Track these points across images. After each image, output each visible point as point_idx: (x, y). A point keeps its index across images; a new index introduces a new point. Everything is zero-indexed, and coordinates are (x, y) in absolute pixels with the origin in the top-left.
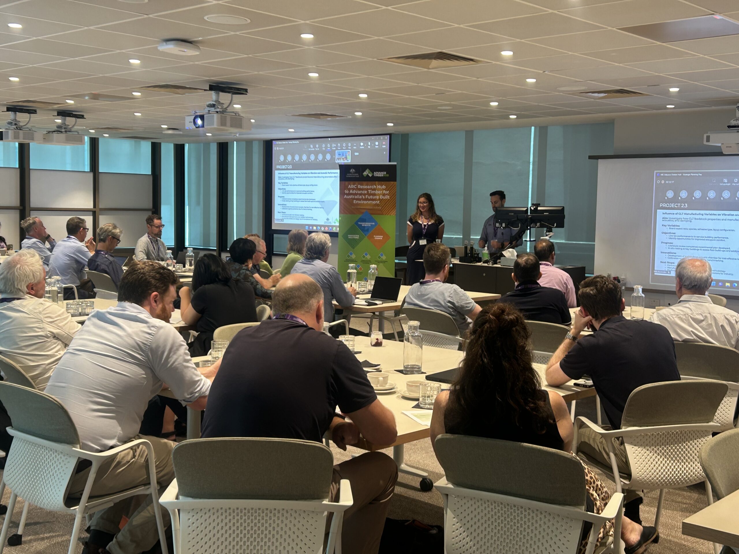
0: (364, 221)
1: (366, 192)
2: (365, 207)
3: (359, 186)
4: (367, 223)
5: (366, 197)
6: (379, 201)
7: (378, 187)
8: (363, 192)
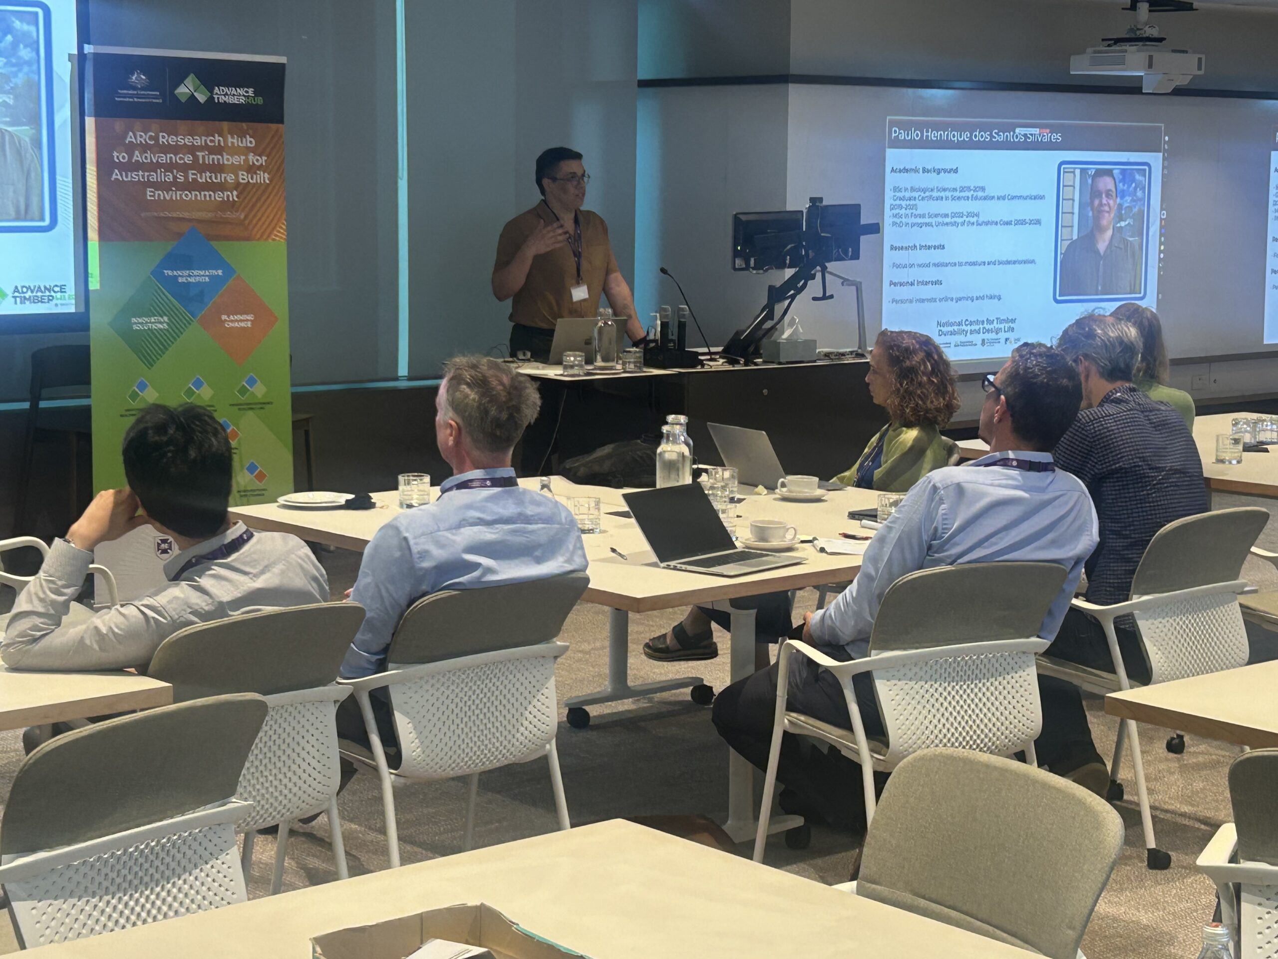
0: (189, 263)
1: (188, 159)
2: (186, 215)
3: (164, 139)
4: (195, 272)
5: (191, 177)
6: (235, 193)
7: (230, 140)
8: (177, 159)
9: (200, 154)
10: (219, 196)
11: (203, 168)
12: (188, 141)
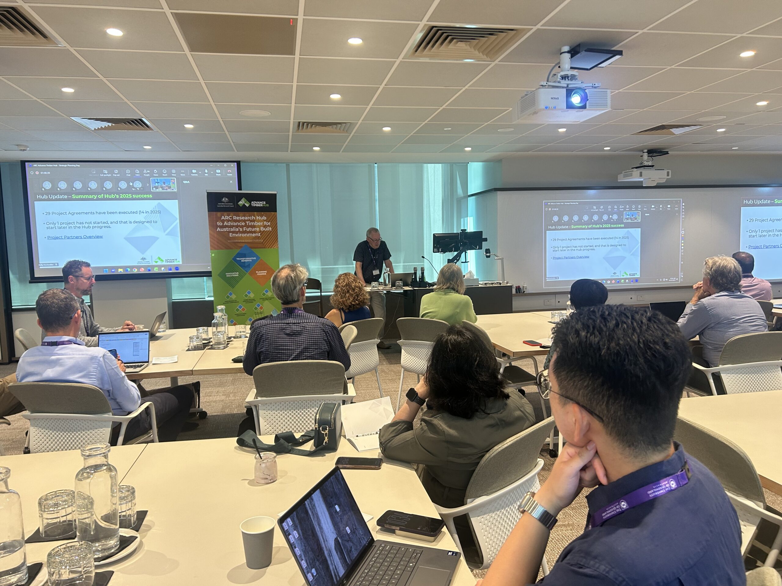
0: (244, 256)
1: (243, 224)
2: (243, 241)
3: (235, 218)
4: (247, 259)
5: (244, 229)
6: (259, 234)
7: (257, 218)
8: (240, 224)
9: (247, 222)
10: (254, 235)
11: (248, 227)
12: (243, 218)
